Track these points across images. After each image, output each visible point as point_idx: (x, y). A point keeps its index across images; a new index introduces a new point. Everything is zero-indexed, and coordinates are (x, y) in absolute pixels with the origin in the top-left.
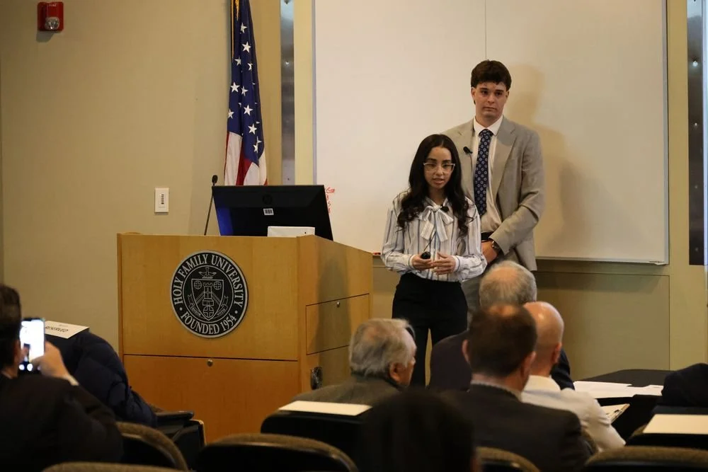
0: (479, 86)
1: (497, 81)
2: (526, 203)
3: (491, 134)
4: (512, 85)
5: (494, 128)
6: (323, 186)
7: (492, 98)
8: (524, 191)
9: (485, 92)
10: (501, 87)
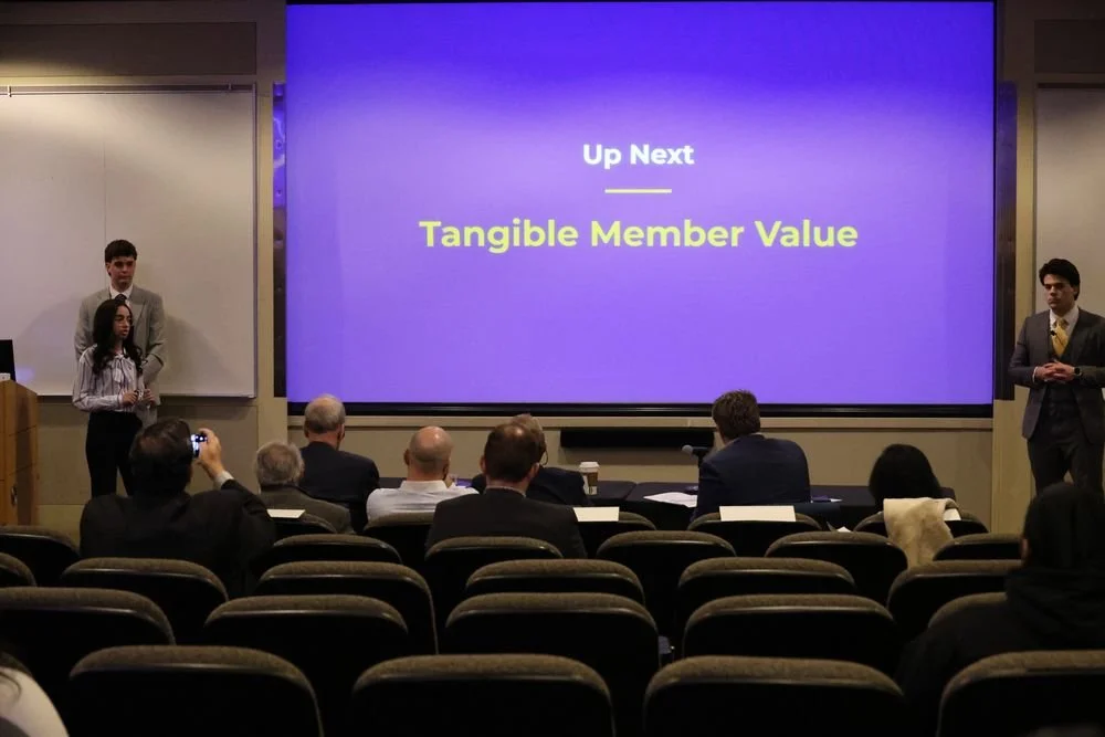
0: (113, 262)
1: (127, 255)
2: (154, 351)
3: (125, 298)
4: (138, 257)
5: (127, 293)
6: (10, 342)
7: (125, 269)
8: (152, 343)
9: (119, 265)
10: (129, 259)
